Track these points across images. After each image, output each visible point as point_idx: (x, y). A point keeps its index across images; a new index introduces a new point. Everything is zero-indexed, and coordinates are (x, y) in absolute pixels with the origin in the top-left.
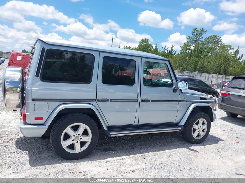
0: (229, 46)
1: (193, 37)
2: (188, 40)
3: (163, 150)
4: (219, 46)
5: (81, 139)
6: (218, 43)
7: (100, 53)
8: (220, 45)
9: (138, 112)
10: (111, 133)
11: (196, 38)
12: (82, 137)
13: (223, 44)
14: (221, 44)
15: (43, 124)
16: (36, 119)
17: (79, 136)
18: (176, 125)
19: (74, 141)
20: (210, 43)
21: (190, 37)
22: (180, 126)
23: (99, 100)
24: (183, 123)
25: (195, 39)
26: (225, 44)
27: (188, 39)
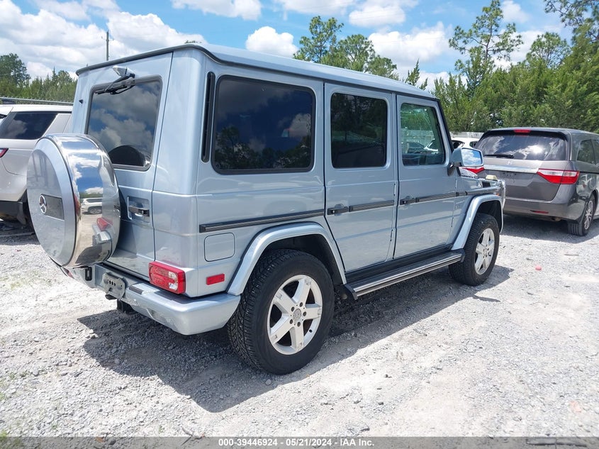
0: (388, 59)
1: (313, 38)
2: (302, 46)
3: (437, 310)
4: (369, 60)
5: (305, 314)
6: (367, 54)
7: (326, 84)
8: (371, 58)
9: (394, 230)
10: (356, 289)
11: (321, 41)
12: (307, 310)
13: (376, 55)
14: (373, 55)
15: (224, 293)
16: (211, 280)
17: (301, 308)
18: (445, 250)
19: (293, 324)
20: (350, 54)
21: (305, 39)
22: (457, 251)
23: (330, 212)
24: (460, 244)
25: (319, 44)
26: (381, 57)
27: (301, 42)
